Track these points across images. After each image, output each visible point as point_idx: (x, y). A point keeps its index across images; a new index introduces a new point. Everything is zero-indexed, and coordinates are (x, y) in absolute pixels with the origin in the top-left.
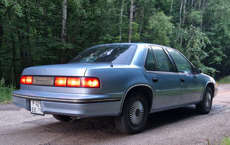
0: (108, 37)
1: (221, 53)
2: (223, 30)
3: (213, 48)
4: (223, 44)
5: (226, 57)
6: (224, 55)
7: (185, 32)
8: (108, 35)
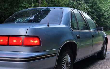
0: (25, 4)
1: (95, 17)
2: (96, 3)
3: (90, 13)
4: (96, 11)
5: (98, 19)
6: (97, 18)
7: (75, 3)
8: (25, 3)
